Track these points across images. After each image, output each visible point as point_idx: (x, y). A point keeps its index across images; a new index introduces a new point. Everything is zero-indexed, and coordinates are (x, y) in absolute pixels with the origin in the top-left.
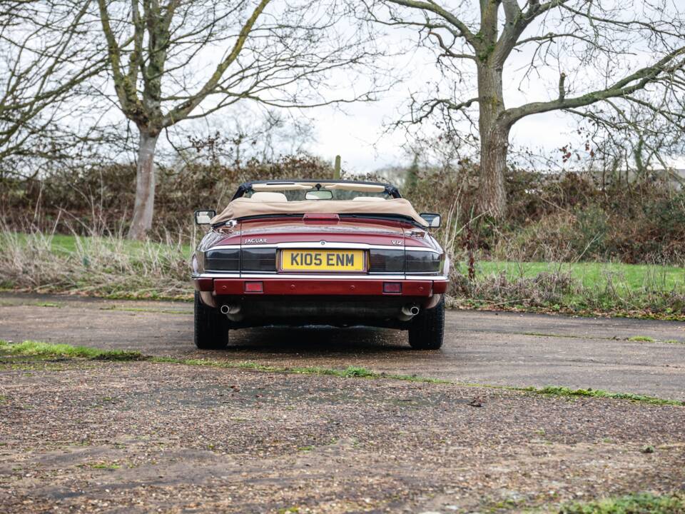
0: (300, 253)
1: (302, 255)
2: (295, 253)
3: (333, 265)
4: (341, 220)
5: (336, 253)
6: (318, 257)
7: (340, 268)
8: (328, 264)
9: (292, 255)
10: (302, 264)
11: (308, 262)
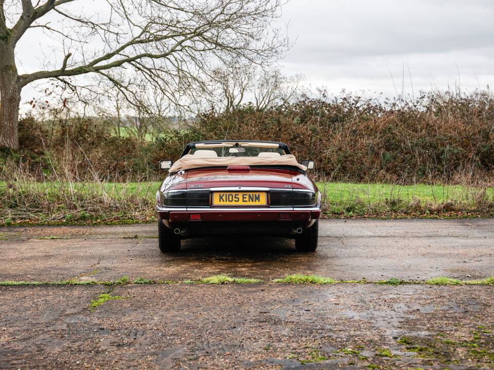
0: (225, 194)
1: (226, 195)
2: (222, 194)
3: (246, 201)
4: (252, 170)
5: (248, 194)
6: (237, 196)
7: (251, 203)
8: (243, 201)
9: (220, 195)
10: (226, 201)
11: (231, 200)
